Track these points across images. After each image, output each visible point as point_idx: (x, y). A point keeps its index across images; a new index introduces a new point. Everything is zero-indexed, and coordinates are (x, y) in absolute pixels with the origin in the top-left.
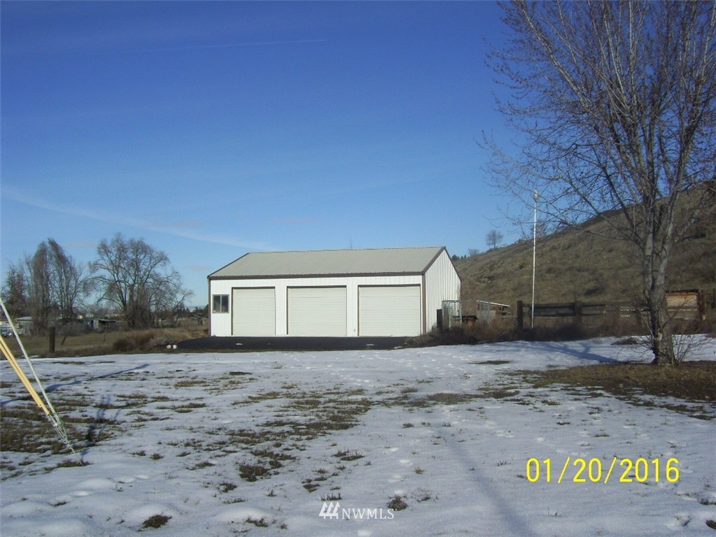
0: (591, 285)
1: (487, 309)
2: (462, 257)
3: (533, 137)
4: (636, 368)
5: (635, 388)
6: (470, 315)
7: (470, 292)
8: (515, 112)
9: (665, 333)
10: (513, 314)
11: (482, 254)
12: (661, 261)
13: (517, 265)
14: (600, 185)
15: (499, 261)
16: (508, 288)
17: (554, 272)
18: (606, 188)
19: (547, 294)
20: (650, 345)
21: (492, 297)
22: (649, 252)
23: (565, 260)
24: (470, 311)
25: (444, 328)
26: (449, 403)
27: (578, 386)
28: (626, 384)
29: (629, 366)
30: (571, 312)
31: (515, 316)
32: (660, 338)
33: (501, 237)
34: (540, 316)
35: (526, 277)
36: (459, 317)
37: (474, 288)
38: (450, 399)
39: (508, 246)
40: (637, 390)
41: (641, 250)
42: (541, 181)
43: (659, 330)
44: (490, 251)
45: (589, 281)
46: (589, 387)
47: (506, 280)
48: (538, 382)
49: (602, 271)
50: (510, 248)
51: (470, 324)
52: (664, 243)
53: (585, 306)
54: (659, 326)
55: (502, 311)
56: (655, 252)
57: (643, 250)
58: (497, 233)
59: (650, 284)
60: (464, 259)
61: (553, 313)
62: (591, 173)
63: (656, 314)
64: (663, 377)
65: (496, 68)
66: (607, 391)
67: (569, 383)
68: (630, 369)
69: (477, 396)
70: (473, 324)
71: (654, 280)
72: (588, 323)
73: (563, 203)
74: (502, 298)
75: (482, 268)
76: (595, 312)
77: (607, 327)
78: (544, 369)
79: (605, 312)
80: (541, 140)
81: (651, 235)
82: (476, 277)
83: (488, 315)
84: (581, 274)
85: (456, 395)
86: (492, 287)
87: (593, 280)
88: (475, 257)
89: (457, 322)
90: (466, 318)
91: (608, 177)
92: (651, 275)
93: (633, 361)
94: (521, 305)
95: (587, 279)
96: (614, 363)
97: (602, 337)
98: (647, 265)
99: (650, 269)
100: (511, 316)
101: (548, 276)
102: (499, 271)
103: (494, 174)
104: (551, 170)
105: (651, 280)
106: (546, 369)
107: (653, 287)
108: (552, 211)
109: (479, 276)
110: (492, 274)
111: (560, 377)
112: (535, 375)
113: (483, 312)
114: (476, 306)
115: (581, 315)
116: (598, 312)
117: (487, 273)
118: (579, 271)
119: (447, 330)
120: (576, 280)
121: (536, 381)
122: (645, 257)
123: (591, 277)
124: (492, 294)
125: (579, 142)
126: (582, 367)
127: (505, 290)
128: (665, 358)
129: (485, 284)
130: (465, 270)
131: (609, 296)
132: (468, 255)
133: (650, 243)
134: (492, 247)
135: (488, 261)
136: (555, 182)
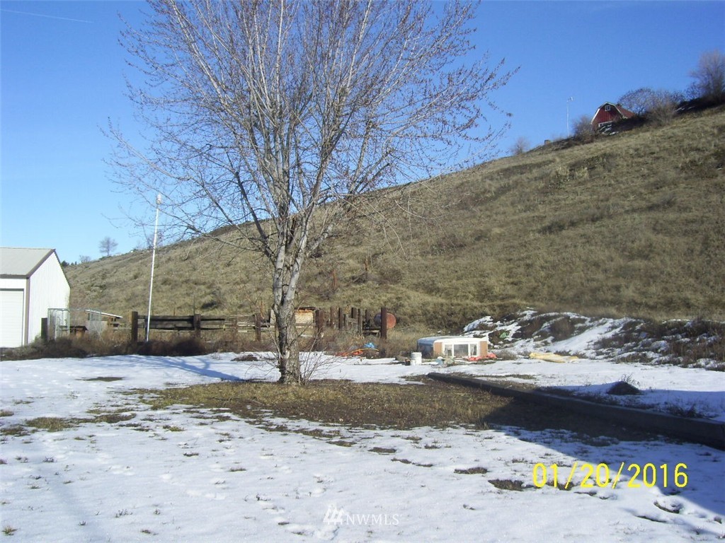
0: (208, 299)
1: (97, 320)
2: (72, 264)
3: (163, 134)
4: (262, 387)
5: (264, 410)
6: (79, 325)
7: (79, 300)
8: (148, 101)
9: (292, 350)
10: (125, 326)
11: (95, 262)
12: (292, 276)
13: (131, 275)
14: (232, 192)
15: (112, 270)
16: (120, 298)
17: (170, 284)
18: (238, 195)
19: (162, 307)
20: (277, 363)
21: (103, 306)
22: (280, 265)
23: (181, 272)
24: (80, 321)
25: (49, 339)
26: (53, 429)
27: (202, 407)
28: (254, 405)
29: (255, 385)
30: (190, 325)
31: (129, 328)
32: (287, 356)
33: (115, 245)
34: (156, 328)
35: (140, 287)
36: (66, 327)
37: (85, 297)
38: (54, 425)
39: (122, 255)
40: (266, 412)
41: (271, 263)
42: (171, 180)
43: (287, 347)
44: (103, 258)
45: (206, 294)
46: (215, 409)
47: (119, 290)
48: (157, 403)
49: (220, 285)
50: (124, 257)
51: (79, 335)
52: (297, 256)
53: (204, 319)
54: (286, 343)
55: (114, 322)
56: (286, 266)
57: (274, 262)
58: (111, 240)
59: (280, 299)
60: (74, 266)
61: (171, 326)
62: (223, 178)
63: (284, 331)
64: (291, 397)
65: (131, 49)
66: (235, 414)
67: (191, 404)
68: (256, 388)
69: (86, 421)
70: (83, 335)
71: (284, 294)
72: (207, 338)
73: (192, 208)
74: (114, 309)
75: (93, 276)
76: (214, 326)
77: (226, 342)
78: (163, 388)
79: (224, 327)
80: (171, 137)
81: (283, 248)
82: (87, 285)
83: (98, 326)
84: (197, 287)
85: (61, 420)
86: (103, 297)
87: (209, 294)
88: (86, 265)
89: (64, 333)
90: (74, 329)
91: (240, 184)
92: (281, 289)
93: (256, 379)
94: (136, 316)
95: (203, 292)
96: (238, 382)
97: (221, 352)
98: (278, 279)
99: (281, 283)
100: (123, 328)
101: (165, 288)
102: (113, 280)
103: (118, 167)
104: (180, 170)
105: (281, 294)
106: (165, 388)
107: (282, 302)
108: (180, 214)
109: (89, 284)
110: (104, 282)
111: (180, 397)
112: (152, 395)
113: (94, 322)
114: (87, 316)
115: (200, 329)
116: (218, 326)
117: (99, 282)
118: (196, 284)
119: (53, 341)
120: (192, 293)
121: (154, 401)
122: (277, 270)
123: (208, 291)
124: (103, 304)
125: (213, 143)
126: (203, 386)
127: (118, 300)
128: (292, 377)
129: (96, 293)
130: (75, 277)
131: (226, 311)
132: (79, 262)
133: (282, 256)
134: (105, 255)
135: (100, 269)
136: (185, 183)
